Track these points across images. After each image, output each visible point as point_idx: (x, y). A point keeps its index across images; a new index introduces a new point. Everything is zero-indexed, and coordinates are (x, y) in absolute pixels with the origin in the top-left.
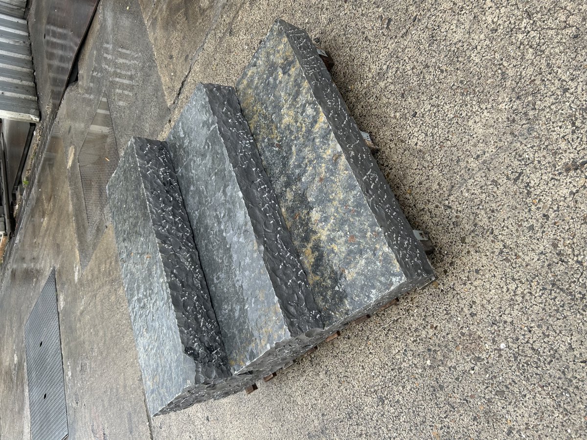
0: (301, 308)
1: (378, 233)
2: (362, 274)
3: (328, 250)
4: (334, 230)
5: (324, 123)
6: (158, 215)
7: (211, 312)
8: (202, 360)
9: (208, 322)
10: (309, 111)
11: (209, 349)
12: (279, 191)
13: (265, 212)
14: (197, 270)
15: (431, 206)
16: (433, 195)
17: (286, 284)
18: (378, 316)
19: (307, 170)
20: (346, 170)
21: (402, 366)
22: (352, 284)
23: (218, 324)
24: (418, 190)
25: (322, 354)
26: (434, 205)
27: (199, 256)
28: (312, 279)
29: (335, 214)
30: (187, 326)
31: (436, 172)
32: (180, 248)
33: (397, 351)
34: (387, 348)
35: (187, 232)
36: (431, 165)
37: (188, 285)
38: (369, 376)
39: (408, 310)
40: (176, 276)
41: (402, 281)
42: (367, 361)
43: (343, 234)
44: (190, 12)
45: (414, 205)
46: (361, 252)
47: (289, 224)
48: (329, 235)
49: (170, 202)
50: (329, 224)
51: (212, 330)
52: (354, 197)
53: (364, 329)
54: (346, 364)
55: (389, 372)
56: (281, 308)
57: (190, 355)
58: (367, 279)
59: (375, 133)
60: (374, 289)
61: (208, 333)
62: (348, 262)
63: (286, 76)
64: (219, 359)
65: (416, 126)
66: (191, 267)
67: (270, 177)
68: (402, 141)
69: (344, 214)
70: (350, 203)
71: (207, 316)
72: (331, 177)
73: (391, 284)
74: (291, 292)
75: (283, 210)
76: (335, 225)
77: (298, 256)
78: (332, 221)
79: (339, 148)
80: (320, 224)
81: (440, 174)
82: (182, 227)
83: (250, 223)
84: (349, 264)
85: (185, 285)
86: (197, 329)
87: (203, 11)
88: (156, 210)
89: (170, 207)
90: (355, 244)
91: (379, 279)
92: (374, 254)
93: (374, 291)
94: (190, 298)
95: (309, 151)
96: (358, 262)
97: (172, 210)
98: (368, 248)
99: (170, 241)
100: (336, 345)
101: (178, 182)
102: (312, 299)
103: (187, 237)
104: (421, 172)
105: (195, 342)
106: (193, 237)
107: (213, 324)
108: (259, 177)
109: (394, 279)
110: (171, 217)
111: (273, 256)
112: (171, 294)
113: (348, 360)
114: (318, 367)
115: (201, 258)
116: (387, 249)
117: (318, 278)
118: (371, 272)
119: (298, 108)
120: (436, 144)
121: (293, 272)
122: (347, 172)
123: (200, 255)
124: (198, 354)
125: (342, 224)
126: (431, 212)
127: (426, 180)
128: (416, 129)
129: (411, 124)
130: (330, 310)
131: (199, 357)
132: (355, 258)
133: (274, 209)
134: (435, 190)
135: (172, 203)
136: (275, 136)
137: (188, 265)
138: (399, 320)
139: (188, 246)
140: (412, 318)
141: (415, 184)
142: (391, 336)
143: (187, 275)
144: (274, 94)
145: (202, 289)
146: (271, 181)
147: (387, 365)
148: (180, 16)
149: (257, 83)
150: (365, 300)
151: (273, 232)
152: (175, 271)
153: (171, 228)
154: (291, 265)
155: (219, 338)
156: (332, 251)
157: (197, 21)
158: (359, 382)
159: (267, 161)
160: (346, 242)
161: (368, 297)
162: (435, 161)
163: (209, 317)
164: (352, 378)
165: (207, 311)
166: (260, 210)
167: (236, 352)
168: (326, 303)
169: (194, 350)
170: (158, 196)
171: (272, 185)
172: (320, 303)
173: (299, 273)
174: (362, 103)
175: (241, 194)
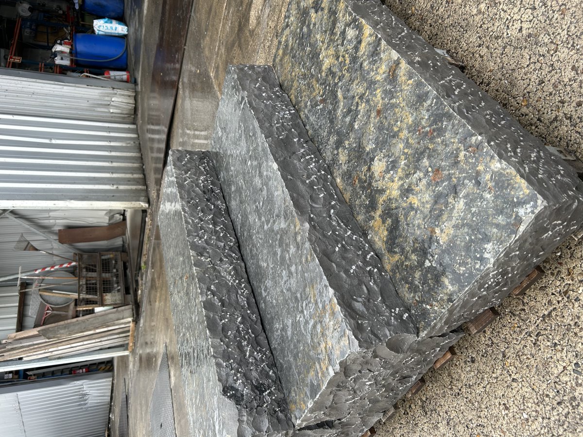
0: (375, 305)
1: (478, 146)
2: (463, 225)
3: (404, 209)
4: (407, 176)
5: (371, 35)
6: (195, 225)
7: (262, 338)
8: (248, 404)
9: (256, 350)
10: (351, 33)
11: (259, 389)
12: (330, 158)
13: (312, 185)
14: (243, 285)
15: (568, 109)
16: (568, 88)
17: (347, 272)
18: (514, 315)
19: (360, 111)
20: (410, 78)
21: (576, 394)
22: (451, 248)
23: (272, 353)
24: (539, 94)
25: (437, 394)
26: (574, 104)
27: (246, 268)
28: (390, 261)
29: (406, 151)
30: (227, 357)
31: (564, 52)
32: (221, 260)
33: (561, 368)
34: (540, 366)
35: (231, 241)
36: (553, 47)
37: (230, 304)
38: (519, 420)
39: (566, 293)
40: (214, 294)
41: (539, 209)
42: (511, 395)
43: (422, 175)
44: (243, 40)
45: (539, 119)
46: (455, 190)
47: (347, 196)
48: (402, 185)
49: (211, 210)
50: (400, 170)
51: (263, 361)
52: (428, 110)
53: (495, 341)
54: (476, 404)
55: (553, 409)
56: (339, 304)
57: (229, 397)
58: (473, 230)
59: (455, 48)
60: (489, 241)
61: (257, 365)
62: (436, 216)
63: (320, 13)
64: (274, 403)
65: (515, 5)
66: (234, 281)
67: (319, 146)
68: (497, 38)
69: (419, 143)
70: (423, 122)
71: (256, 344)
72: (391, 101)
73: (519, 221)
74: (356, 282)
75: (338, 180)
76: (408, 166)
77: (365, 235)
78: (403, 163)
79: (395, 55)
80: (388, 176)
81: (571, 53)
82: (225, 236)
83: (288, 198)
84: (439, 216)
85: (226, 304)
86: (241, 360)
87: (252, 32)
88: (192, 220)
89: (209, 215)
90: (443, 182)
91: (495, 221)
92: (478, 183)
93: (489, 246)
94: (232, 320)
95: (357, 85)
96: (454, 208)
97: (213, 219)
98: (465, 178)
99: (208, 253)
100: (455, 376)
101: (221, 189)
102: (394, 292)
103: (231, 248)
104: (538, 65)
105: (238, 379)
106: (239, 247)
107: (265, 354)
108: (303, 147)
109: (521, 211)
110: (211, 226)
111: (324, 236)
112: (206, 316)
113: (479, 398)
114: (435, 415)
115: (248, 270)
116: (498, 165)
117: (397, 257)
118: (479, 214)
119: (337, 40)
120: (554, 12)
121: (358, 255)
122: (410, 82)
123: (247, 266)
124: (242, 395)
125: (418, 160)
126: (570, 118)
127: (550, 72)
128: (516, 10)
129: (505, 8)
130: (422, 302)
131: (243, 399)
132: (447, 204)
133: (326, 180)
134: (570, 80)
135: (213, 211)
136: (317, 92)
137: (230, 280)
138: (554, 314)
139: (231, 256)
140: (576, 304)
141: (532, 87)
142: (544, 343)
143: (229, 291)
144: (310, 43)
145: (250, 307)
146: (319, 151)
147: (547, 396)
148: (236, 51)
149: (292, 44)
150: (477, 266)
151: (324, 206)
152: (213, 287)
153: (210, 238)
154: (354, 247)
155: (274, 372)
156: (411, 207)
157: (248, 45)
158: (503, 432)
159: (313, 128)
160: (429, 185)
161: (482, 259)
162: (558, 37)
163: (258, 344)
164: (490, 428)
165: (256, 337)
166: (304, 182)
167: (295, 390)
168: (415, 292)
169: (237, 390)
170: (196, 205)
171: (321, 154)
172: (407, 295)
173: (368, 257)
174: (429, 21)
175: (275, 166)
